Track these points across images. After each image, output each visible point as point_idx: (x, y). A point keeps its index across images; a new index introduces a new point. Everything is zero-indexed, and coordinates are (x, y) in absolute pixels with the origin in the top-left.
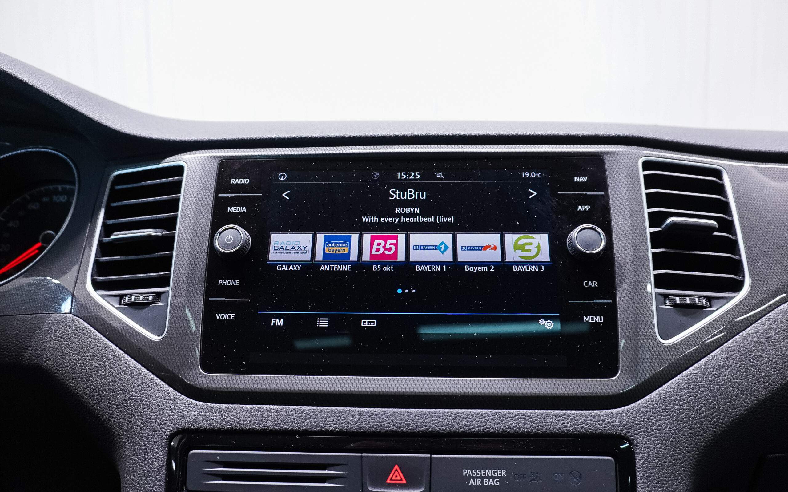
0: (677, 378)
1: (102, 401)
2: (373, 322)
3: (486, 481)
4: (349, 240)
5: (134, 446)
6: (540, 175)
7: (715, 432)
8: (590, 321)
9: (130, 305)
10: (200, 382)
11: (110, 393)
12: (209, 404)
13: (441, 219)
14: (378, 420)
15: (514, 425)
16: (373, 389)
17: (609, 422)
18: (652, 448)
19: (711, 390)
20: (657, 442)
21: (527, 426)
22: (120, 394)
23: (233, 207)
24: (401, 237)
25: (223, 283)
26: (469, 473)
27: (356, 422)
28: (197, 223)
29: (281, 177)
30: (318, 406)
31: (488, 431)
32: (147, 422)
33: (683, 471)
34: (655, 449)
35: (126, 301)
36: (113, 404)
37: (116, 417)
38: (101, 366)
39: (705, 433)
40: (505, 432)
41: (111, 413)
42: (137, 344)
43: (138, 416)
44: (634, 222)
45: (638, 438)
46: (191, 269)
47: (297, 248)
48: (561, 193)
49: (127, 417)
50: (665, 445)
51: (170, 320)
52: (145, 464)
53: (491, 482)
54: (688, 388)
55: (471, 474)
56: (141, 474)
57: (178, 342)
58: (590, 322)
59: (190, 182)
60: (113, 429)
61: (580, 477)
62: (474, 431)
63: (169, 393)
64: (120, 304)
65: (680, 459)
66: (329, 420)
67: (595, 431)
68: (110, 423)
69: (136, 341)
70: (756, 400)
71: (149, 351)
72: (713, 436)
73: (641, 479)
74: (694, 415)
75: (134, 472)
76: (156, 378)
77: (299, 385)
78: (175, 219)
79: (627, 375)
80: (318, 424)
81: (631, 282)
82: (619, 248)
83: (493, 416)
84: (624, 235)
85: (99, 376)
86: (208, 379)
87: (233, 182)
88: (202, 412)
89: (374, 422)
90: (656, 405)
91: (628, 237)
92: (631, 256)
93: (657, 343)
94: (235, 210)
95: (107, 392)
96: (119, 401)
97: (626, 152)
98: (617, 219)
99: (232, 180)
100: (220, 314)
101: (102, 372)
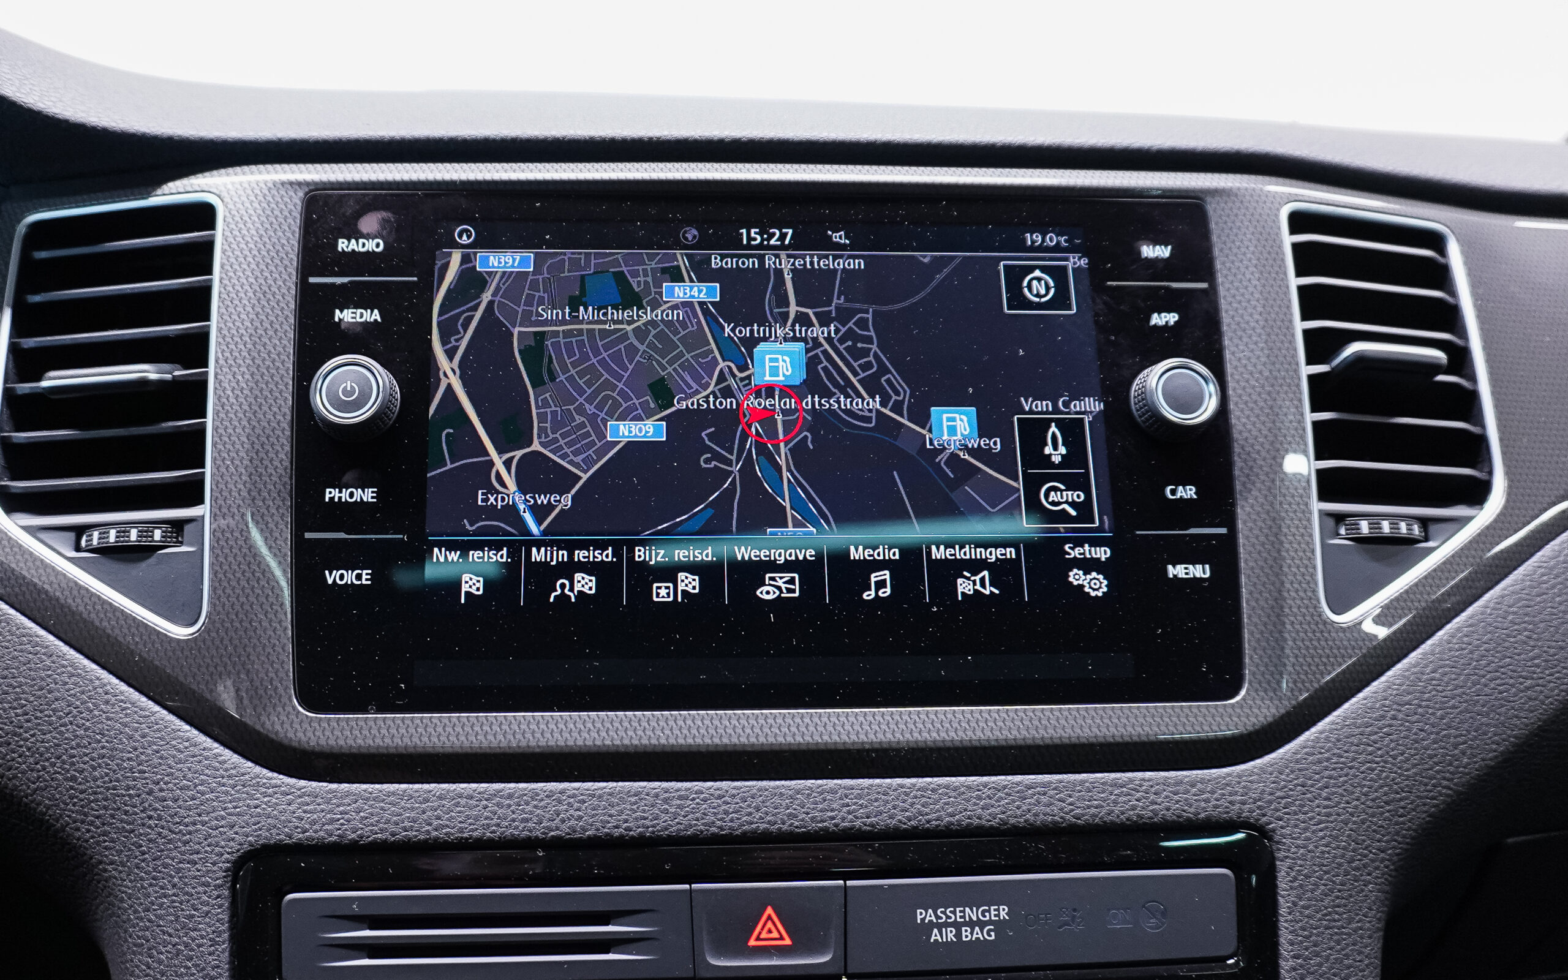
0: (1361, 695)
1: (54, 784)
3: (966, 932)
5: (145, 888)
6: (1066, 241)
7: (1434, 806)
8: (1182, 575)
9: (104, 551)
10: (300, 735)
11: (73, 764)
12: (325, 784)
14: (723, 808)
15: (1024, 808)
16: (711, 738)
17: (1224, 795)
18: (1311, 847)
19: (1428, 719)
20: (1321, 834)
21: (1053, 810)
22: (100, 766)
23: (348, 308)
25: (337, 495)
26: (930, 916)
27: (675, 815)
28: (262, 349)
29: (460, 236)
30: (584, 781)
31: (969, 825)
32: (173, 832)
33: (1372, 891)
34: (1316, 847)
35: (95, 542)
36: (82, 792)
37: (93, 822)
38: (42, 701)
39: (1414, 810)
40: (1007, 823)
41: (80, 813)
42: (132, 647)
43: (150, 817)
44: (1276, 351)
45: (1282, 827)
46: (255, 462)
48: (1115, 283)
49: (122, 821)
50: (1336, 838)
51: (213, 589)
52: (178, 930)
53: (977, 934)
54: (1383, 717)
55: (933, 918)
56: (170, 952)
57: (236, 642)
58: (1182, 578)
59: (234, 246)
60: (87, 848)
61: (1164, 914)
62: (937, 826)
63: (225, 762)
64: (78, 549)
65: (1365, 866)
66: (613, 812)
67: (1197, 814)
68: (78, 834)
69: (130, 637)
70: (1515, 737)
71: (165, 662)
72: (1429, 816)
73: (1290, 914)
74: (1395, 773)
75: (149, 949)
76: (187, 727)
77: (538, 735)
78: (203, 337)
79: (1263, 694)
80: (587, 824)
81: (1269, 489)
82: (1242, 411)
83: (978, 790)
84: (1253, 382)
85: (39, 724)
86: (318, 727)
87: (344, 246)
88: (308, 804)
89: (715, 814)
90: (1320, 756)
91: (1263, 387)
92: (1270, 430)
93: (1325, 623)
94: (353, 318)
95: (64, 762)
96: (98, 783)
97: (1254, 190)
98: (1237, 346)
99: (340, 241)
100: (335, 572)
101: (46, 716)
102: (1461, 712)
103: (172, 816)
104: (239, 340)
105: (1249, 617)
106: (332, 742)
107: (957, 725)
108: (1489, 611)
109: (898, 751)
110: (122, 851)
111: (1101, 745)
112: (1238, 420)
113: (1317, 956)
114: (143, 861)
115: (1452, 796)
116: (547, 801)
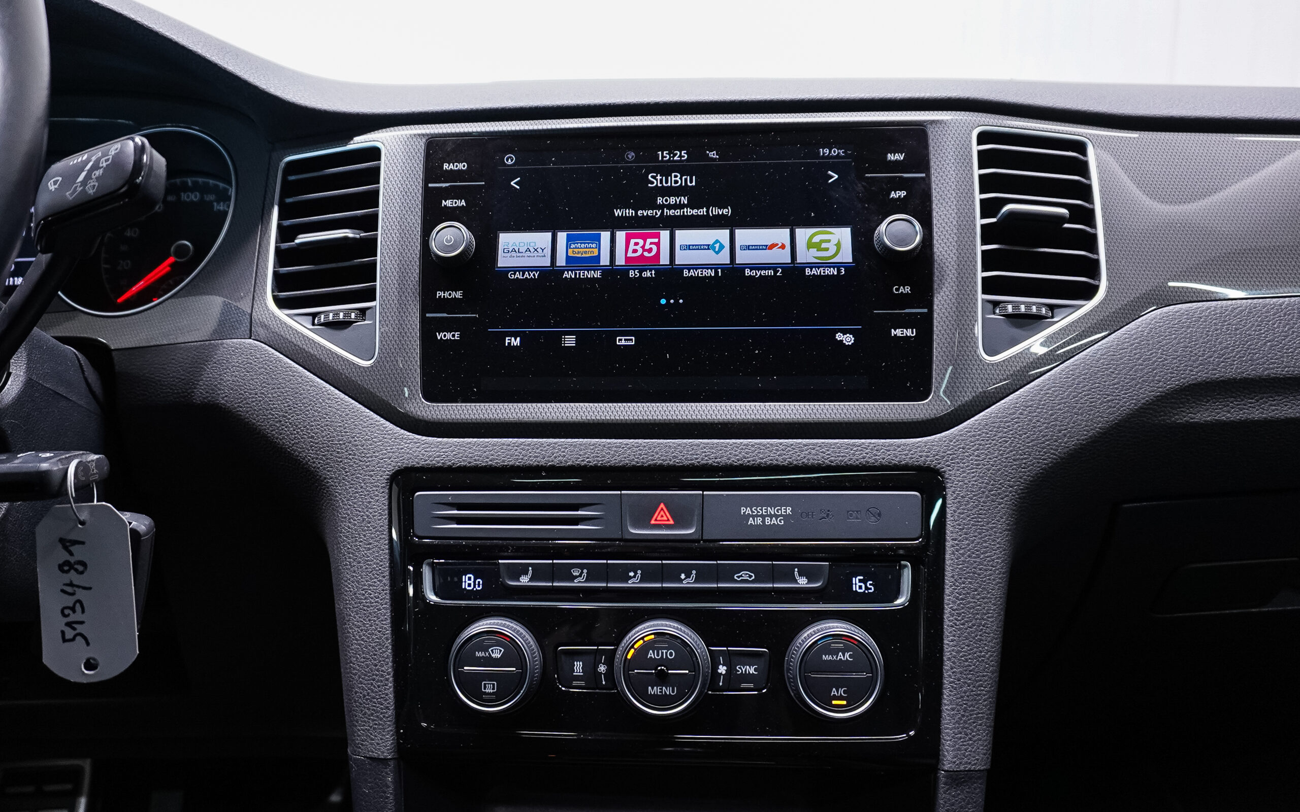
1: (303, 440)
2: (632, 340)
3: (768, 520)
4: (598, 238)
5: (347, 489)
6: (842, 153)
7: (1045, 464)
8: (899, 335)
9: (327, 324)
10: (423, 413)
11: (312, 430)
12: (436, 438)
13: (715, 211)
14: (639, 453)
15: (802, 456)
17: (916, 452)
18: (966, 481)
20: (973, 474)
21: (818, 457)
22: (325, 430)
23: (449, 199)
24: (665, 235)
25: (443, 295)
26: (749, 511)
27: (614, 456)
28: (405, 221)
29: (507, 160)
31: (771, 464)
32: (361, 461)
33: (1003, 508)
34: (969, 482)
35: (322, 320)
36: (316, 443)
37: (322, 458)
38: (297, 399)
40: (791, 464)
41: (315, 454)
42: (341, 371)
43: (350, 454)
44: (961, 210)
45: (950, 470)
46: (401, 278)
47: (532, 250)
48: (869, 175)
49: (336, 457)
51: (381, 341)
53: (774, 521)
55: (751, 514)
56: (359, 520)
57: (392, 367)
58: (899, 337)
59: (390, 168)
60: (318, 472)
61: (880, 515)
62: (755, 464)
63: (386, 428)
64: (314, 324)
65: (999, 494)
66: (582, 454)
67: (900, 462)
68: (314, 465)
69: (340, 367)
71: (357, 378)
73: (952, 516)
74: (1021, 444)
75: (350, 519)
76: (368, 411)
77: (543, 414)
78: (376, 216)
80: (568, 459)
81: (952, 287)
82: (940, 244)
83: (777, 446)
84: (947, 228)
85: (295, 411)
86: (433, 410)
87: (447, 167)
88: (427, 448)
89: (634, 455)
90: (975, 433)
91: (951, 231)
92: (955, 254)
93: (981, 361)
94: (451, 204)
95: (308, 429)
96: (325, 439)
97: (957, 120)
98: (940, 208)
99: (445, 164)
100: (441, 332)
101: (299, 407)
102: (1064, 412)
103: (360, 453)
104: (393, 217)
105: (936, 356)
106: (439, 417)
108: (1088, 357)
110: (336, 472)
111: (847, 423)
112: (938, 249)
113: (967, 540)
114: (346, 476)
115: (1057, 459)
116: (548, 447)
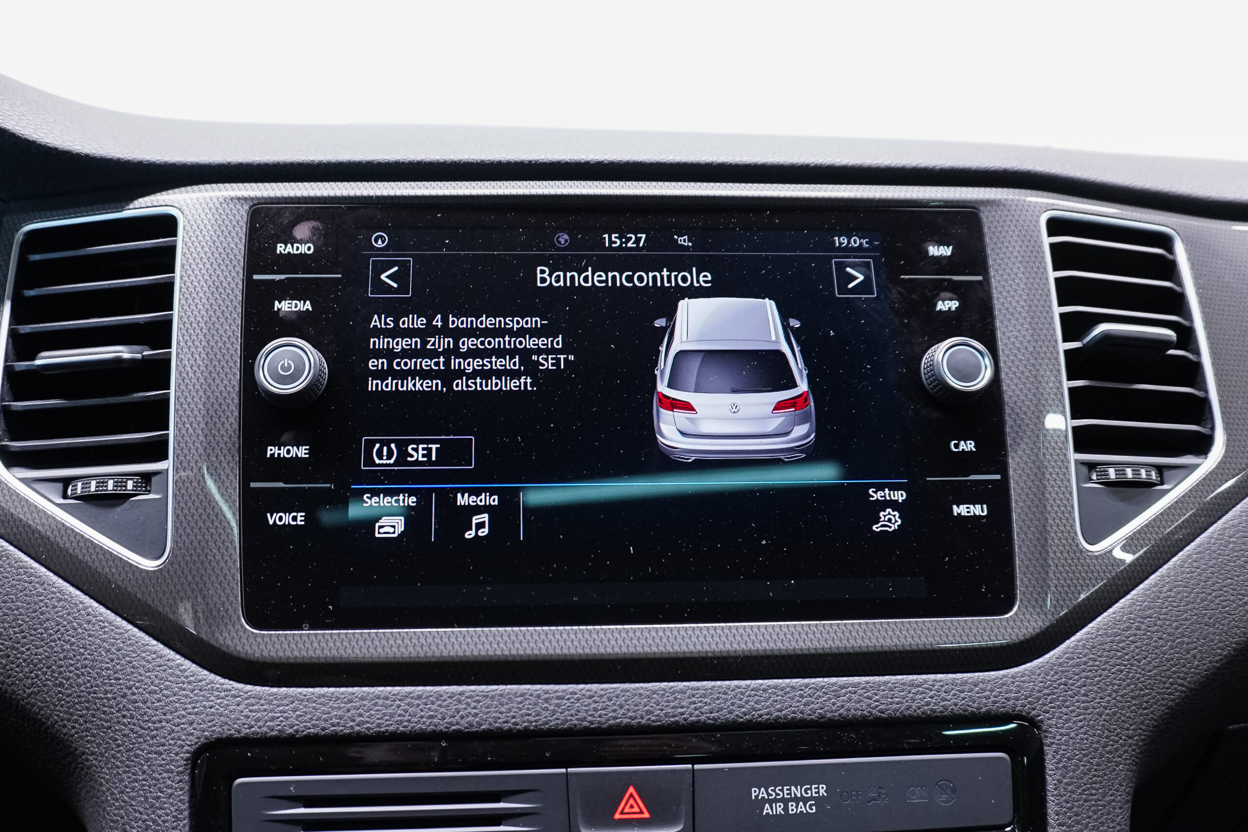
0: (1111, 610)
1: (45, 689)
3: (792, 806)
5: (120, 775)
6: (867, 243)
7: (1171, 701)
8: (964, 513)
9: (87, 498)
10: (247, 648)
11: (61, 673)
12: (267, 688)
14: (593, 705)
15: (839, 704)
17: (1001, 692)
18: (1072, 735)
19: (1166, 629)
20: (1080, 724)
21: (862, 706)
22: (83, 674)
23: (285, 300)
25: (277, 452)
26: (763, 794)
27: (554, 712)
28: (215, 333)
29: (376, 241)
30: (479, 684)
31: (793, 718)
32: (143, 728)
33: (1122, 771)
34: (1077, 735)
35: (79, 491)
36: (68, 696)
37: (77, 720)
38: (36, 621)
39: (1155, 704)
40: (824, 717)
41: (66, 712)
43: (124, 716)
44: (1038, 331)
45: (1049, 719)
46: (210, 425)
48: (907, 277)
49: (101, 719)
50: (1092, 727)
51: (176, 529)
52: (147, 809)
53: (802, 809)
54: (1129, 628)
55: (765, 795)
56: (141, 827)
57: (195, 572)
58: (965, 516)
59: (192, 250)
60: (72, 742)
61: (954, 790)
62: (769, 719)
63: (185, 670)
64: (65, 496)
65: (1117, 750)
66: (503, 709)
67: (979, 709)
68: (65, 730)
69: (107, 569)
70: (1236, 643)
71: (136, 589)
72: (1167, 709)
73: (1056, 789)
74: (1140, 673)
75: (124, 824)
76: (155, 642)
77: (441, 647)
78: (167, 324)
79: (1032, 610)
80: (482, 719)
81: (1035, 443)
82: (1011, 379)
83: (801, 690)
84: (1020, 356)
85: (33, 640)
86: (262, 642)
87: (282, 249)
88: (253, 705)
89: (586, 711)
90: (1079, 660)
91: (1028, 360)
92: (1034, 395)
93: (1081, 552)
94: (289, 308)
95: (53, 672)
96: (82, 688)
97: (1018, 200)
98: (1007, 327)
99: (279, 245)
100: (275, 514)
101: (39, 633)
102: (1191, 624)
103: (142, 715)
104: (197, 326)
105: (1020, 547)
106: (273, 654)
107: (783, 636)
108: (1213, 541)
109: (735, 658)
110: (101, 744)
111: (901, 652)
112: (1009, 388)
113: (1078, 824)
114: (119, 752)
115: (1185, 692)
116: (449, 701)
